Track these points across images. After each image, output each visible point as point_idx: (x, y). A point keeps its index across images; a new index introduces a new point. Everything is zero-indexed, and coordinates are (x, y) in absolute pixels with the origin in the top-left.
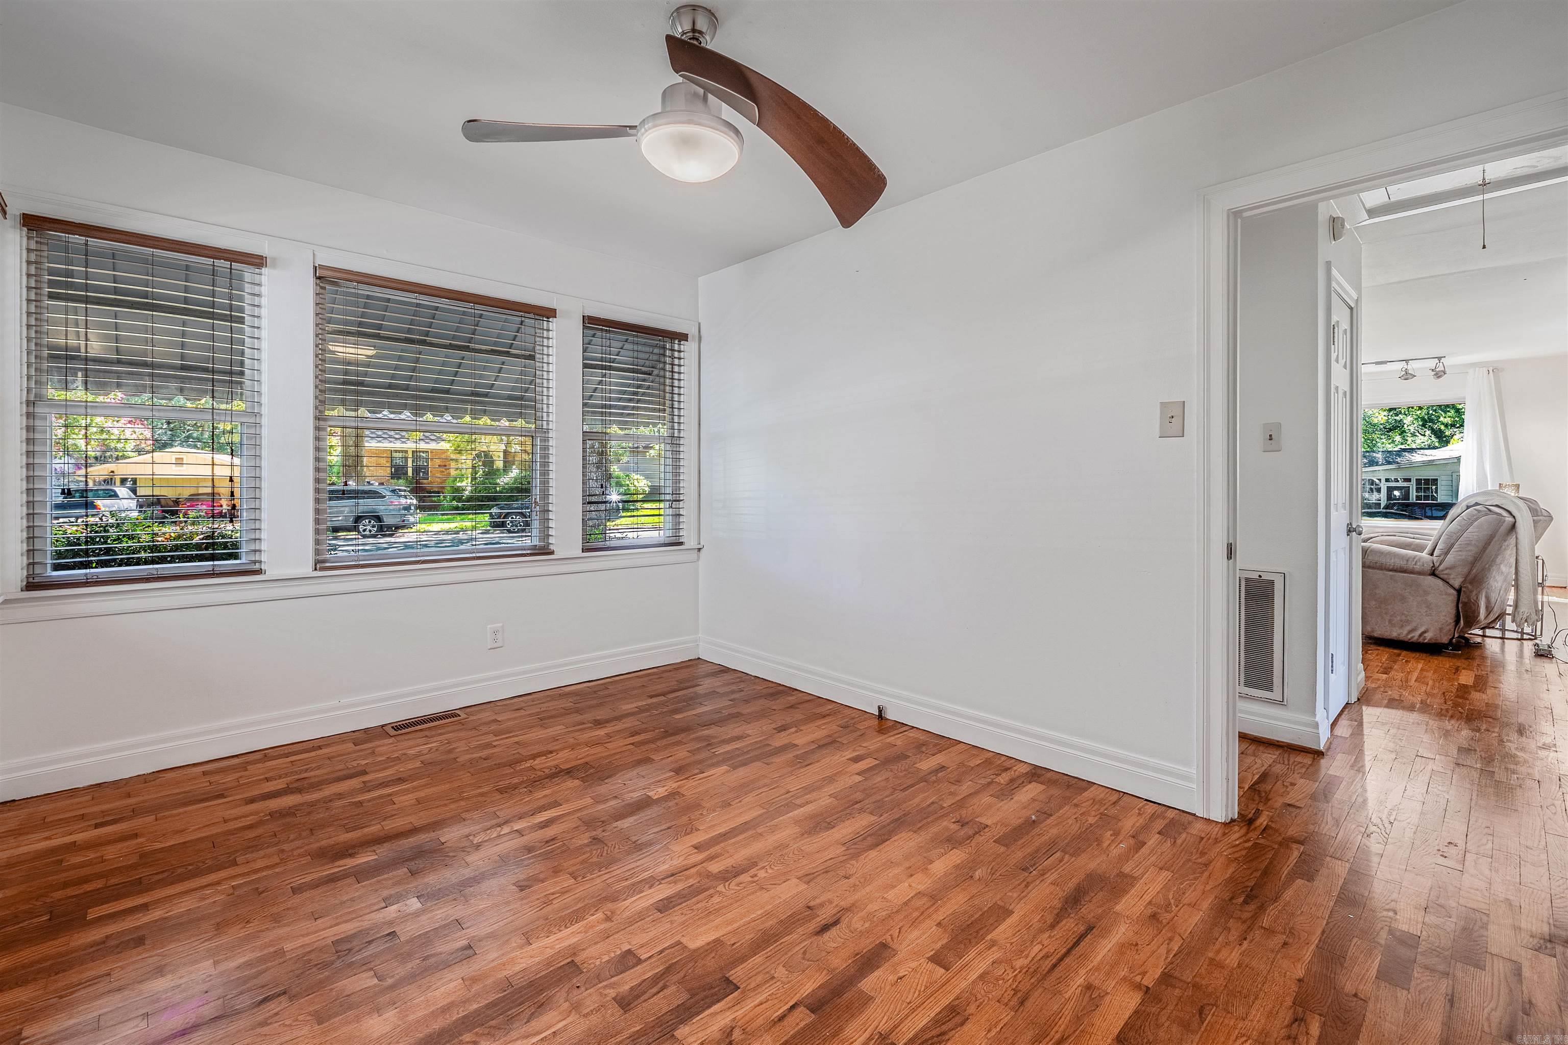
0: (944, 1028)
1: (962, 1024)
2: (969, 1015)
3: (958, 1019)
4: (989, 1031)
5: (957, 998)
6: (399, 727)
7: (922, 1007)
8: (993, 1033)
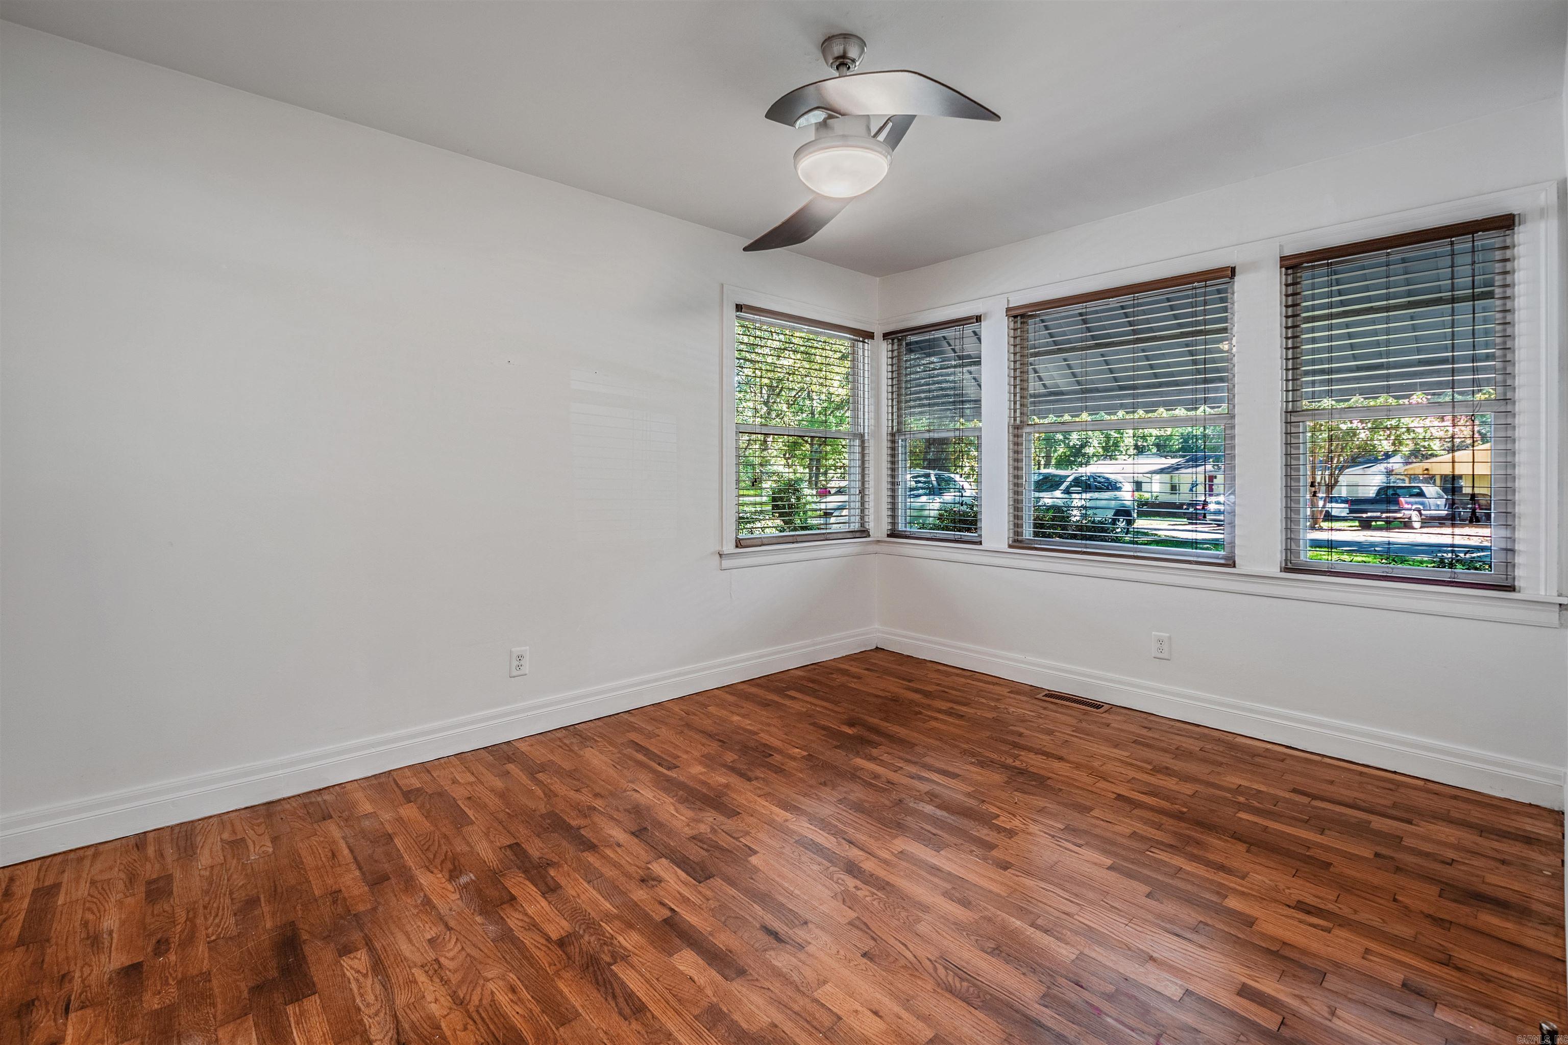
0: (621, 1000)
1: (621, 1013)
2: (629, 1021)
3: (627, 1011)
4: (606, 1033)
5: (653, 1016)
6: (1052, 695)
7: (648, 986)
8: (602, 1035)
